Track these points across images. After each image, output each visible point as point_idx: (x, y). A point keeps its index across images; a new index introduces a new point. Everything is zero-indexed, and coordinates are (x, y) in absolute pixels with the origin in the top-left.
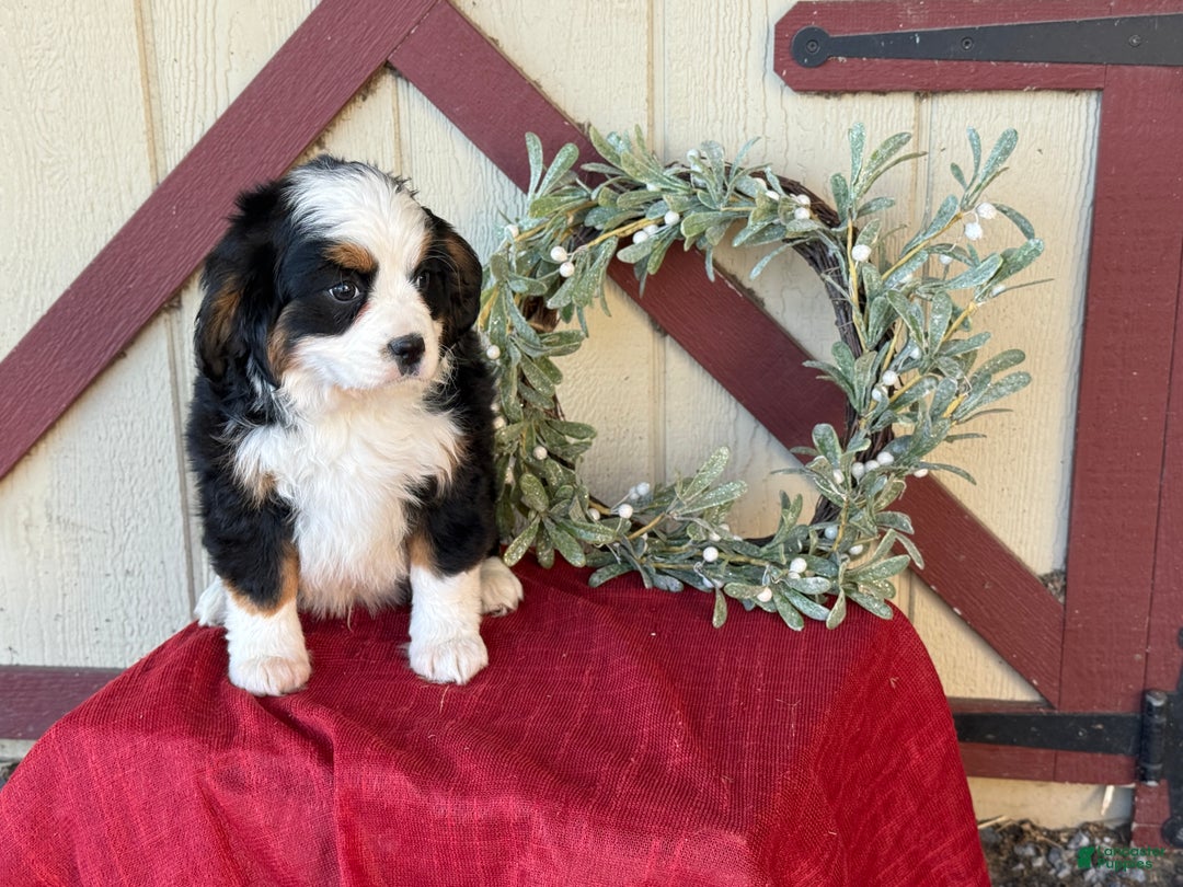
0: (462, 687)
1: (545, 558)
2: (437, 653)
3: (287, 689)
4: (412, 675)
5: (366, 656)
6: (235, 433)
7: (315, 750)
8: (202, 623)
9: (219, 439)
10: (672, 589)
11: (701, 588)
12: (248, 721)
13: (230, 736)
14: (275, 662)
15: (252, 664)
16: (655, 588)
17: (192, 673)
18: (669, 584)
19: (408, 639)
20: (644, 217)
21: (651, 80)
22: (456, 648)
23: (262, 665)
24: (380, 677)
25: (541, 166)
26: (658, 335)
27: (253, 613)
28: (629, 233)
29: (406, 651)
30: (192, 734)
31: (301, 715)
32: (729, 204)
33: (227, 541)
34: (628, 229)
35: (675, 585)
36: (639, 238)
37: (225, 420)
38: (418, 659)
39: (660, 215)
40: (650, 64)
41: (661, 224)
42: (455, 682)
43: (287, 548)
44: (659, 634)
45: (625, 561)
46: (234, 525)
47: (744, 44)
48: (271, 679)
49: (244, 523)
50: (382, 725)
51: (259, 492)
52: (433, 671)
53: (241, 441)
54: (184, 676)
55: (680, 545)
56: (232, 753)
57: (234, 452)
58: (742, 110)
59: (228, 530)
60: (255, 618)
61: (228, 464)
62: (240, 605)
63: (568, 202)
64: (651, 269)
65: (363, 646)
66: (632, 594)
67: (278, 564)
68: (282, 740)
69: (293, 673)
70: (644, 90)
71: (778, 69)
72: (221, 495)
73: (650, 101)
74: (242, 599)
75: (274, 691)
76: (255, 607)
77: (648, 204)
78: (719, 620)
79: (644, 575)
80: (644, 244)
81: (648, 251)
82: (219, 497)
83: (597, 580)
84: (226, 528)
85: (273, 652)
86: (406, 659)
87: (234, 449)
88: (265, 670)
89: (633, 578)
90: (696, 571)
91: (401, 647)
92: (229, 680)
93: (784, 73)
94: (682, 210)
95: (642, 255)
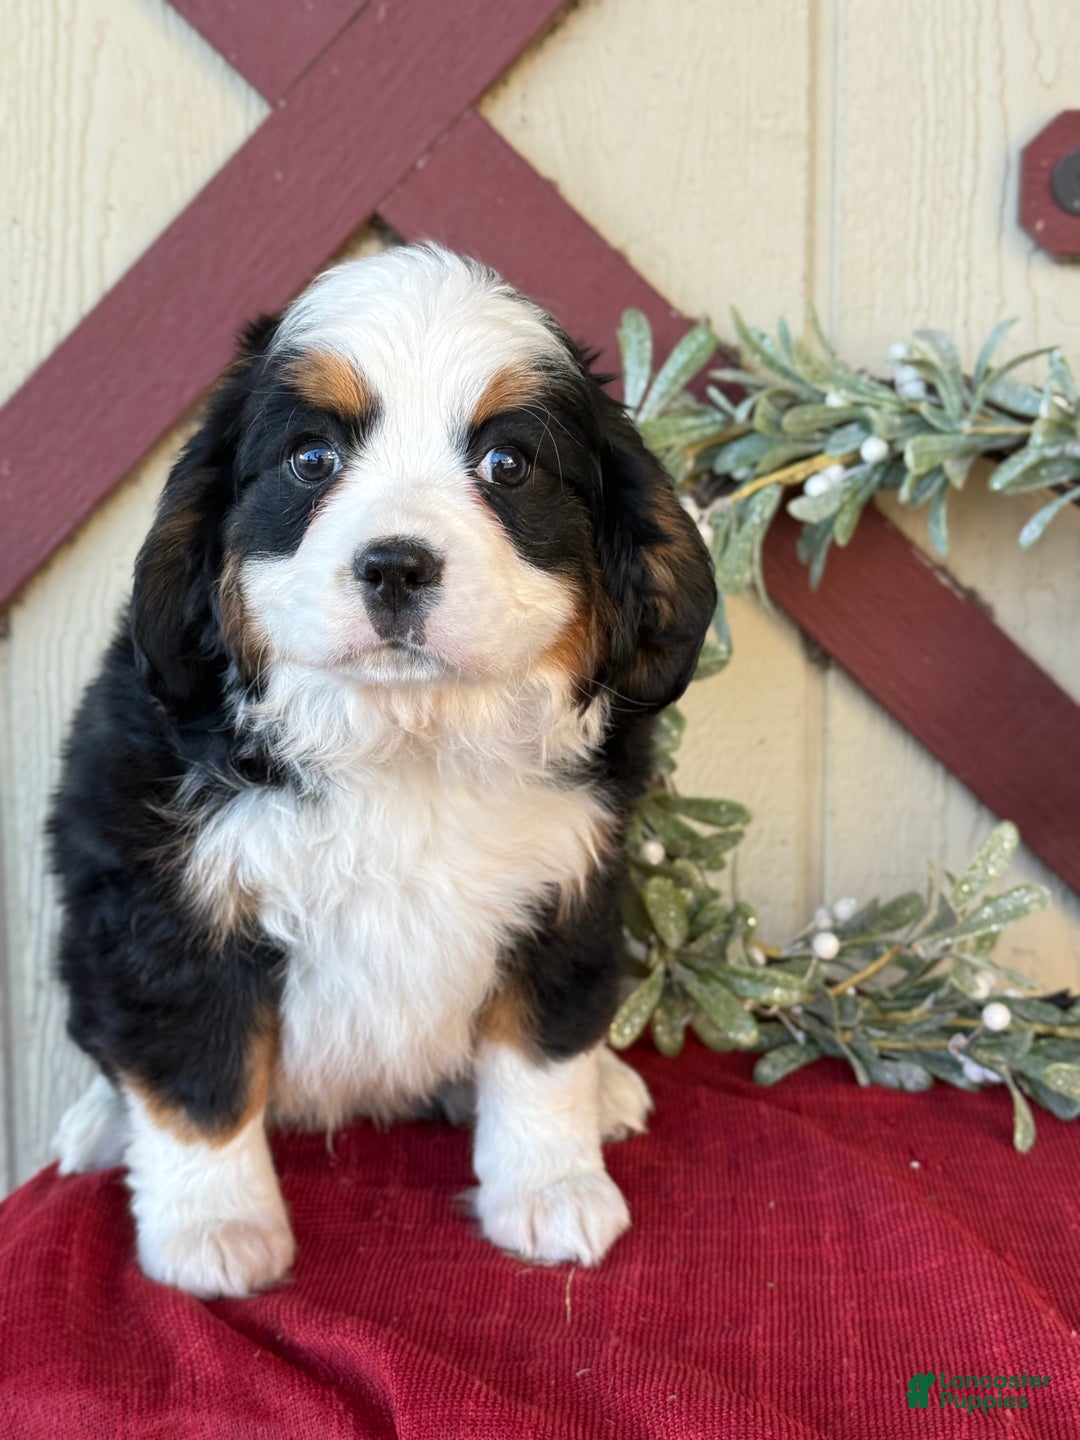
0: (593, 1271)
1: (668, 1040)
2: (538, 1205)
3: (259, 1283)
4: (491, 1252)
5: (393, 1217)
6: (200, 799)
7: (346, 1407)
8: (66, 1167)
9: (164, 812)
10: (910, 1085)
11: (960, 1083)
12: (197, 1352)
13: (162, 1383)
14: (235, 1231)
15: (190, 1238)
16: (876, 1087)
17: (68, 1257)
18: (903, 1076)
19: (473, 1182)
20: (820, 452)
21: (810, 246)
22: (576, 1193)
23: (212, 1237)
24: (426, 1256)
25: (646, 370)
26: (814, 668)
27: (188, 1139)
28: (800, 477)
29: (470, 1205)
30: (84, 1382)
31: (306, 1334)
32: (976, 423)
33: (147, 1007)
34: (797, 472)
35: (915, 1077)
36: (814, 487)
37: (182, 770)
38: (502, 1221)
39: (850, 448)
40: (810, 220)
41: (854, 460)
42: (578, 1260)
43: (262, 1017)
44: (924, 1164)
45: (811, 1039)
46: (168, 975)
47: (966, 185)
48: (231, 1263)
49: (188, 972)
50: (466, 1349)
51: (227, 915)
52: (534, 1238)
53: (208, 819)
54: (53, 1264)
55: (907, 1009)
56: (171, 1417)
57: (192, 839)
58: (962, 294)
59: (155, 985)
60: (192, 1149)
61: (174, 863)
62: (163, 1125)
63: (692, 428)
64: (841, 537)
65: (386, 1199)
66: (842, 1096)
67: (243, 1047)
68: (271, 1387)
69: (269, 1250)
70: (798, 262)
71: (1026, 220)
72: (142, 918)
73: (809, 279)
74: (166, 1114)
75: (235, 1284)
76: (193, 1128)
77: (826, 431)
78: (1025, 1138)
79: (856, 1063)
80: (826, 497)
81: (834, 505)
82: (139, 923)
83: (770, 1071)
84: (150, 980)
85: (229, 1212)
86: (469, 1221)
87: (190, 833)
88: (218, 1247)
89: (833, 1069)
90: (954, 1052)
91: (460, 1196)
92: (137, 1268)
93: (1040, 226)
94: (891, 436)
95: (828, 511)
